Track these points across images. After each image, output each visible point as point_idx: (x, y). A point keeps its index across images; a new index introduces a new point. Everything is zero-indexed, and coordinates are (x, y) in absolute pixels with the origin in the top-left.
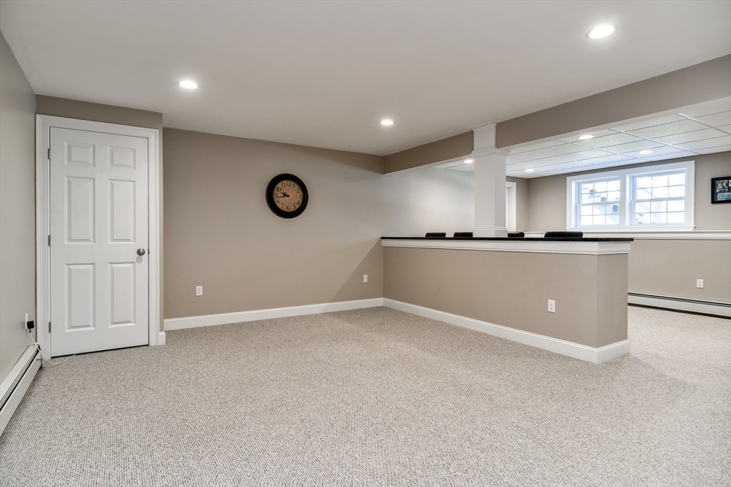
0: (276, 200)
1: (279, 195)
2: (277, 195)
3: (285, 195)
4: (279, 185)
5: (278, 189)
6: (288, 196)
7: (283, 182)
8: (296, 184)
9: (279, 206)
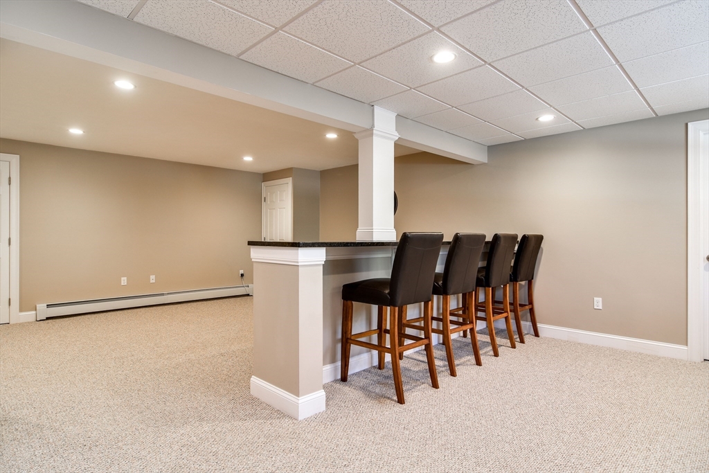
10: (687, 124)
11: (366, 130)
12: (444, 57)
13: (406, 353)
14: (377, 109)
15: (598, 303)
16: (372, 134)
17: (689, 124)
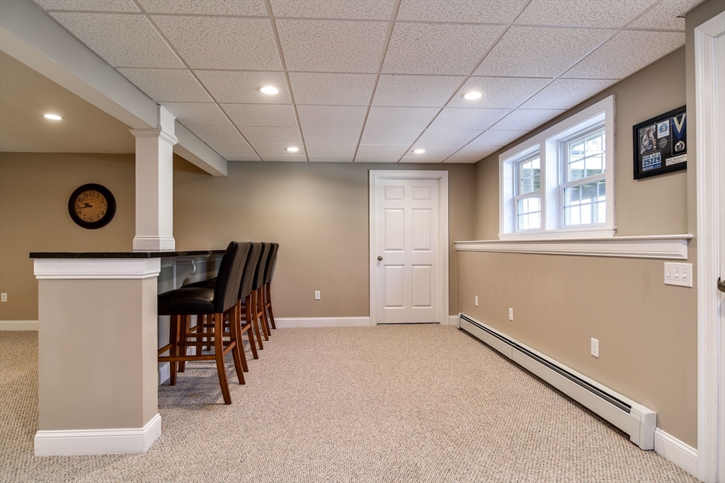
0: (77, 211)
1: (81, 206)
2: (79, 204)
3: (87, 205)
4: (81, 196)
5: (80, 200)
6: (91, 206)
7: (86, 192)
8: (100, 194)
9: (82, 217)
10: (369, 171)
11: (152, 129)
12: (270, 90)
13: (187, 364)
14: (163, 109)
15: (318, 295)
16: (158, 135)
17: (370, 171)
